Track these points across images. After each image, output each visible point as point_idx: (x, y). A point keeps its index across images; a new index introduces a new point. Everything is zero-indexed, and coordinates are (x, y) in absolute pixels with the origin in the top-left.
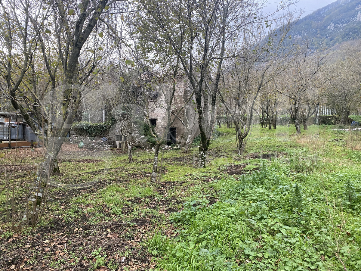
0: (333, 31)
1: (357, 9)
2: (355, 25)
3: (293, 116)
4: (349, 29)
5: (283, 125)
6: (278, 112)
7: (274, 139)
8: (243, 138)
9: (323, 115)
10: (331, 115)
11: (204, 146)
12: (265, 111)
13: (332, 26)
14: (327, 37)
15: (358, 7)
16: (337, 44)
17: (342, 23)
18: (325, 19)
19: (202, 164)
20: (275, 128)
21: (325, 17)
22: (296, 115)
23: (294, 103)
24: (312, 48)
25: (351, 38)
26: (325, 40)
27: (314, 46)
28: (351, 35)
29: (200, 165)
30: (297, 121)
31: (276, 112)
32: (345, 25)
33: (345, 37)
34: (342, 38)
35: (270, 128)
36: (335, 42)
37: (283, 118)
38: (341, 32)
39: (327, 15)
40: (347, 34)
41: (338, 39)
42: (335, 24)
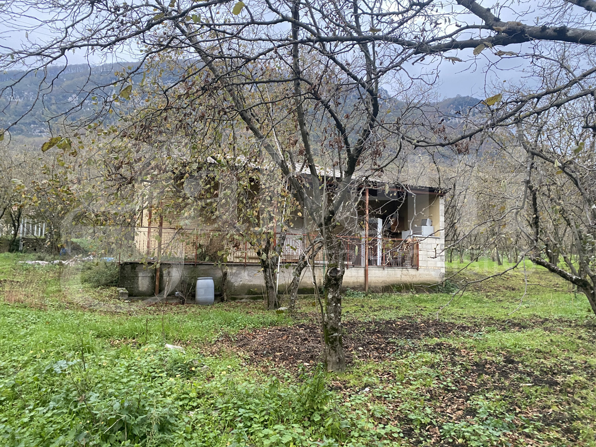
13: (74, 99)
18: (64, 84)
21: (64, 81)
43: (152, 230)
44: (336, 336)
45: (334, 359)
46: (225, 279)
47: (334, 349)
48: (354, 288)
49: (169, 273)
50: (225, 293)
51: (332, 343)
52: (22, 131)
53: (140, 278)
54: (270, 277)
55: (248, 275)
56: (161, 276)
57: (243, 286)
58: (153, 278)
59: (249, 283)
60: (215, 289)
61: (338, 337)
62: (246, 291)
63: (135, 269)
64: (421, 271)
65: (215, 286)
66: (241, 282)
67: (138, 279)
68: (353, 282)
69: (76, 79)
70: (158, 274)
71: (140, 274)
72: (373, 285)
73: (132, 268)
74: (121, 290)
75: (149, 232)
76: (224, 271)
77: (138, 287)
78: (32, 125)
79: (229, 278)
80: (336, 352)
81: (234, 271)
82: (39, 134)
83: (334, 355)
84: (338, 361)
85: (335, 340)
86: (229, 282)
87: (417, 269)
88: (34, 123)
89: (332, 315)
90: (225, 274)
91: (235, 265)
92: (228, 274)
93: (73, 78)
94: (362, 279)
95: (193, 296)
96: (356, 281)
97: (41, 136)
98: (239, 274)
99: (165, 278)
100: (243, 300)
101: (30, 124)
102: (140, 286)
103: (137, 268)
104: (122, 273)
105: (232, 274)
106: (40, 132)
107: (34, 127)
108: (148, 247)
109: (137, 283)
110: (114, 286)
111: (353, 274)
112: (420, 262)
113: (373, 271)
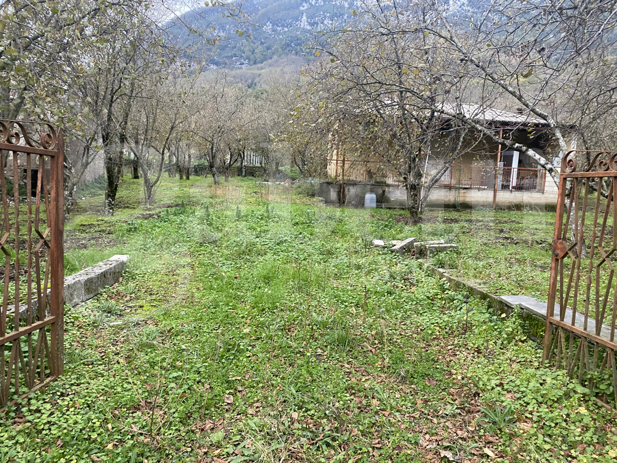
0: (270, 35)
1: (301, 8)
2: (299, 33)
3: (210, 163)
4: (291, 37)
5: (199, 176)
6: (192, 156)
7: (188, 190)
8: (152, 186)
9: (251, 165)
10: (259, 165)
11: (112, 192)
12: (174, 154)
13: (268, 28)
14: (262, 43)
15: (303, 7)
16: (275, 57)
17: (282, 26)
18: (260, 13)
19: (109, 212)
20: (188, 178)
21: (259, 10)
22: (213, 162)
23: (210, 147)
24: (242, 56)
25: (293, 52)
26: (260, 47)
27: (244, 53)
28: (293, 48)
29: (107, 213)
30: (214, 169)
31: (189, 156)
32: (286, 29)
33: (286, 48)
34: (283, 49)
35: (181, 178)
36: (273, 53)
37: (198, 165)
38: (281, 40)
39: (262, 8)
40: (288, 45)
41: (277, 50)
42: (273, 26)
43: (339, 162)
44: (414, 211)
46: (384, 195)
48: (483, 206)
49: (349, 189)
50: (383, 204)
51: (412, 213)
52: (226, 64)
55: (399, 193)
56: (344, 191)
57: (397, 200)
58: (339, 192)
59: (400, 198)
64: (546, 194)
65: (377, 199)
66: (395, 198)
67: (330, 193)
69: (269, 6)
70: (342, 190)
71: (332, 190)
72: (500, 204)
73: (327, 186)
74: (320, 198)
75: (337, 163)
76: (384, 189)
77: (330, 198)
78: (234, 58)
79: (386, 194)
81: (390, 190)
82: (240, 66)
84: (414, 221)
86: (386, 196)
87: (543, 193)
88: (235, 55)
90: (384, 191)
91: (391, 186)
92: (386, 191)
93: (267, 6)
94: (491, 199)
95: (363, 204)
96: (485, 200)
97: (241, 68)
98: (394, 192)
99: (346, 192)
101: (232, 57)
103: (330, 186)
104: (321, 188)
105: (388, 191)
106: (241, 64)
107: (235, 60)
108: (336, 172)
109: (330, 195)
110: (317, 196)
111: (484, 195)
112: (546, 188)
113: (502, 194)
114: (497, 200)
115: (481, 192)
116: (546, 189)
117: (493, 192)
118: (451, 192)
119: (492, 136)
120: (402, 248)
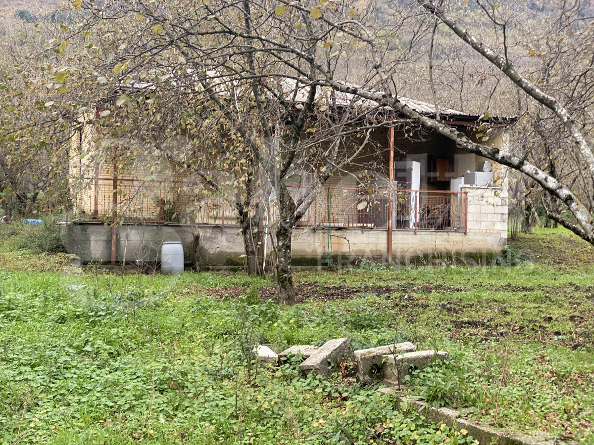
44: (286, 277)
45: (284, 296)
46: (197, 244)
47: (284, 287)
49: (127, 236)
50: (197, 263)
51: (282, 282)
53: (92, 243)
54: (251, 240)
55: (227, 240)
56: (118, 241)
57: (221, 255)
58: (108, 242)
59: (228, 251)
60: (185, 258)
61: (287, 278)
62: (225, 261)
63: (86, 231)
64: (470, 236)
65: (185, 254)
66: (218, 249)
67: (90, 244)
68: (371, 251)
70: (114, 237)
71: (93, 238)
72: (399, 254)
73: (82, 230)
74: (71, 256)
76: (196, 233)
77: (90, 253)
79: (202, 243)
80: (286, 289)
81: (208, 235)
83: (284, 292)
84: (287, 297)
85: (285, 280)
86: (202, 248)
87: (465, 234)
89: (283, 259)
90: (197, 238)
91: (209, 227)
92: (201, 238)
94: (382, 247)
95: (158, 265)
96: (374, 249)
98: (215, 238)
99: (122, 242)
100: (220, 272)
102: (93, 252)
103: (88, 230)
104: (70, 235)
105: (206, 239)
108: (96, 204)
109: (89, 248)
110: (61, 252)
111: (371, 240)
112: (469, 223)
113: (400, 236)
114: (394, 247)
115: (366, 233)
116: (470, 225)
117: (385, 233)
118: (317, 236)
119: (455, 137)
120: (326, 362)
